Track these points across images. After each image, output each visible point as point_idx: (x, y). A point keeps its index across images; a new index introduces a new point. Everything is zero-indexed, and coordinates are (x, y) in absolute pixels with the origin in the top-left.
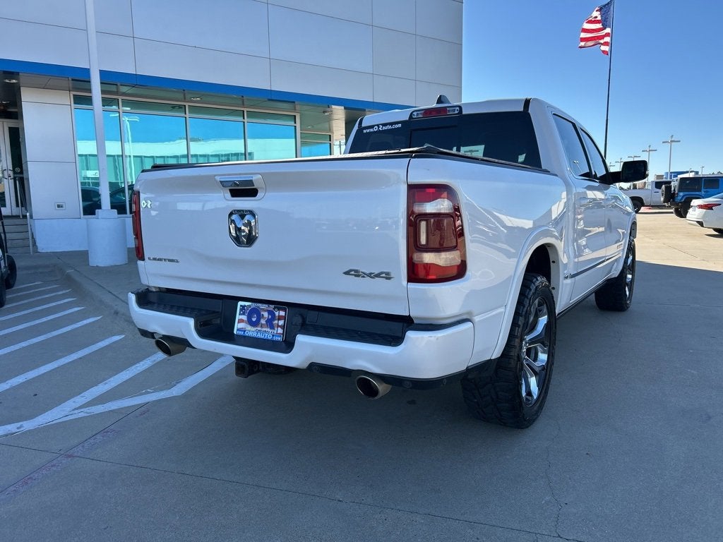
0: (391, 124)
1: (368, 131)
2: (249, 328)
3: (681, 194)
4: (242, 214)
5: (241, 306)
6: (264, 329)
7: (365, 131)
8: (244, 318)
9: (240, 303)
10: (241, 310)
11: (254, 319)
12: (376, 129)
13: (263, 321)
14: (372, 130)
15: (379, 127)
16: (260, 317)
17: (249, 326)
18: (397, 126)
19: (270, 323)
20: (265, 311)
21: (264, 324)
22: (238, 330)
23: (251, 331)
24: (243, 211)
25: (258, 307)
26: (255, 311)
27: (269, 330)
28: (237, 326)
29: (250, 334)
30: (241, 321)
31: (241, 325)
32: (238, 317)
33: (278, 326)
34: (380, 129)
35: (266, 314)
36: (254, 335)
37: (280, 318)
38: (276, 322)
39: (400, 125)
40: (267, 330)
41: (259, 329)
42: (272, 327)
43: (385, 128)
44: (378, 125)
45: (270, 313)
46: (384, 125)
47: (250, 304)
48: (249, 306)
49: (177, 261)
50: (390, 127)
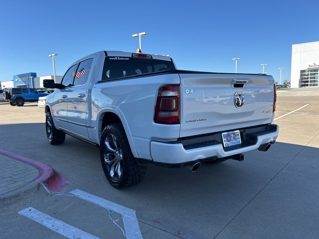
1: (112, 59)
2: (228, 143)
3: (14, 95)
6: (233, 141)
7: (110, 59)
8: (225, 139)
9: (223, 134)
10: (223, 137)
11: (229, 139)
12: (116, 58)
13: (232, 138)
16: (230, 137)
19: (235, 139)
20: (231, 134)
22: (225, 145)
23: (230, 144)
25: (229, 133)
26: (228, 135)
28: (224, 143)
30: (225, 141)
31: (226, 143)
32: (223, 140)
34: (119, 59)
35: (232, 135)
37: (237, 135)
38: (236, 137)
41: (232, 142)
42: (236, 140)
43: (121, 59)
44: (117, 57)
45: (234, 134)
46: (120, 57)
47: (226, 133)
48: (226, 134)
49: (205, 120)
50: (124, 59)
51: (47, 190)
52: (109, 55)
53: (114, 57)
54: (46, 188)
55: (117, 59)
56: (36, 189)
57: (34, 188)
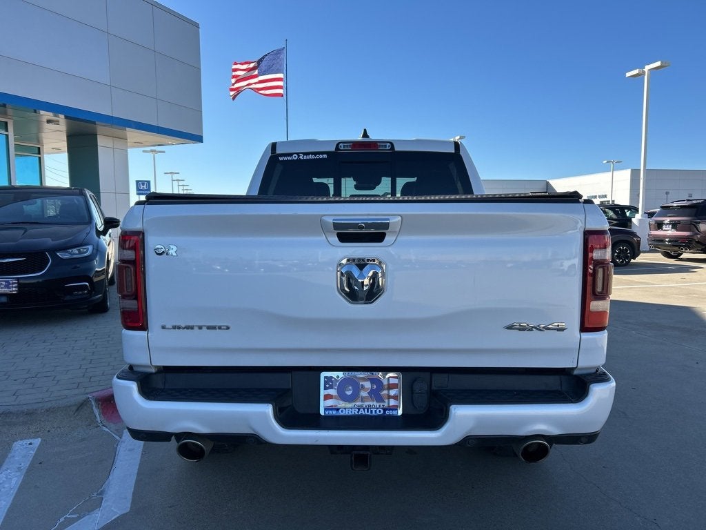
0: (315, 154)
1: (285, 158)
2: (342, 404)
4: (361, 264)
5: (325, 377)
6: (367, 403)
7: (281, 159)
8: (332, 392)
9: (324, 374)
10: (326, 383)
11: (349, 393)
12: (295, 157)
13: (364, 394)
14: (290, 158)
15: (299, 156)
16: (357, 388)
17: (341, 402)
18: (321, 156)
20: (364, 379)
21: (364, 397)
22: (326, 409)
23: (347, 408)
24: (363, 260)
25: (355, 377)
26: (345, 382)
27: (375, 403)
28: (323, 404)
29: (347, 413)
30: (327, 397)
31: (330, 403)
32: (323, 392)
33: (389, 397)
34: (301, 157)
35: (368, 385)
36: (355, 412)
37: (391, 387)
38: (385, 392)
39: (325, 156)
40: (371, 403)
41: (359, 403)
42: (380, 399)
43: (306, 157)
44: (298, 154)
45: (373, 381)
46: (305, 154)
47: (341, 374)
48: (338, 377)
49: (228, 328)
50: (313, 157)
51: (97, 416)
52: (278, 151)
53: (291, 155)
54: (96, 411)
55: (295, 159)
56: (74, 408)
57: (69, 407)
